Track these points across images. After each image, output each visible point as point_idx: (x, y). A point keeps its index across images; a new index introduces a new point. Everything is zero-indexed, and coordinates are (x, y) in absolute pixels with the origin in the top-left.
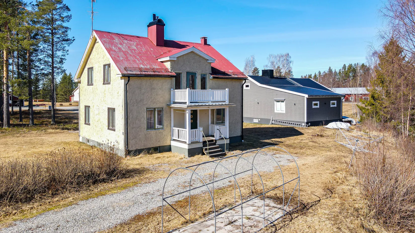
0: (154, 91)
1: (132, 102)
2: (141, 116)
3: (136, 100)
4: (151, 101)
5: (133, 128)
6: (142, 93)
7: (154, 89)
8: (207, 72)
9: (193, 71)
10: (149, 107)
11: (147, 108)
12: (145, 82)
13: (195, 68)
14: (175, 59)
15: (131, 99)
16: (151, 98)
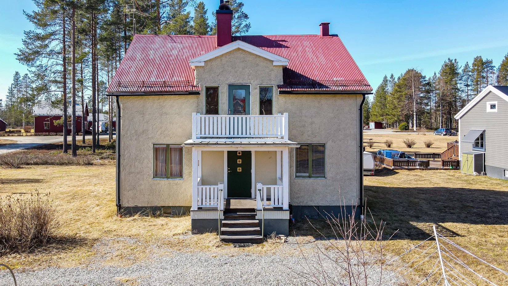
0: (165, 117)
1: (129, 134)
2: (143, 156)
3: (136, 131)
4: (161, 134)
5: (130, 173)
6: (145, 120)
7: (166, 114)
8: (273, 82)
9: (242, 82)
10: (157, 142)
11: (154, 144)
12: (152, 103)
13: (247, 77)
14: (203, 64)
15: (128, 130)
16: (161, 128)
